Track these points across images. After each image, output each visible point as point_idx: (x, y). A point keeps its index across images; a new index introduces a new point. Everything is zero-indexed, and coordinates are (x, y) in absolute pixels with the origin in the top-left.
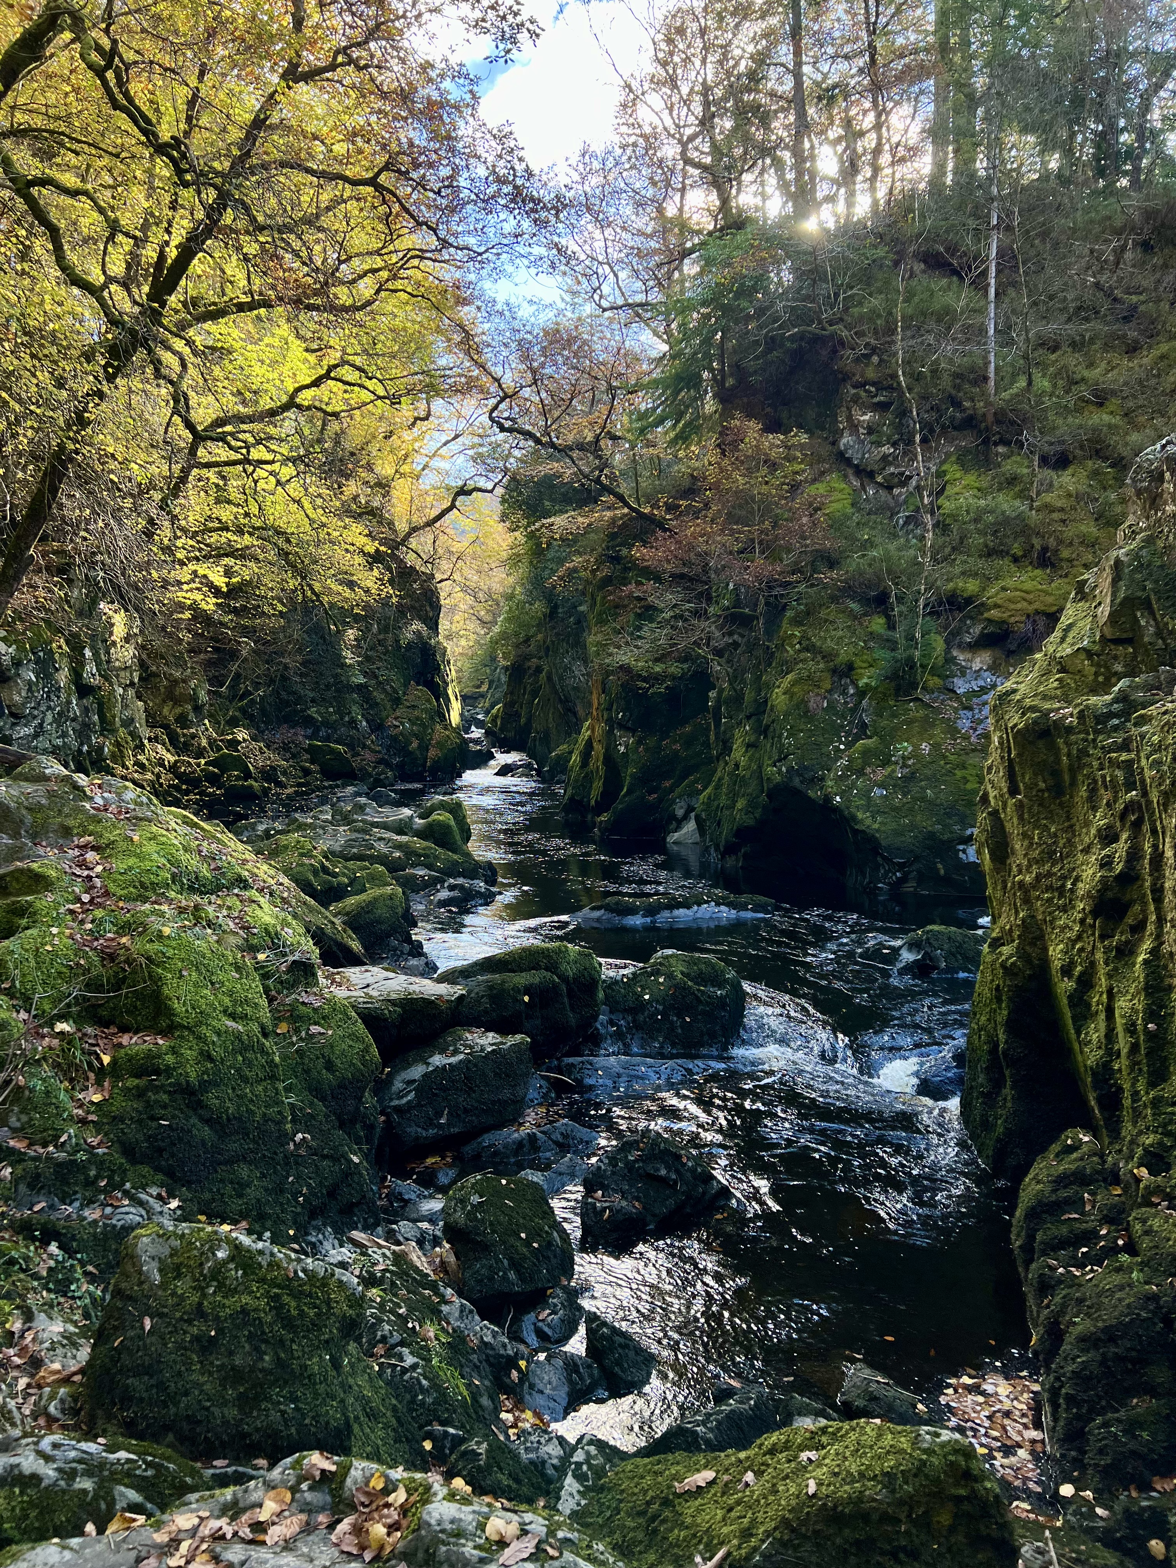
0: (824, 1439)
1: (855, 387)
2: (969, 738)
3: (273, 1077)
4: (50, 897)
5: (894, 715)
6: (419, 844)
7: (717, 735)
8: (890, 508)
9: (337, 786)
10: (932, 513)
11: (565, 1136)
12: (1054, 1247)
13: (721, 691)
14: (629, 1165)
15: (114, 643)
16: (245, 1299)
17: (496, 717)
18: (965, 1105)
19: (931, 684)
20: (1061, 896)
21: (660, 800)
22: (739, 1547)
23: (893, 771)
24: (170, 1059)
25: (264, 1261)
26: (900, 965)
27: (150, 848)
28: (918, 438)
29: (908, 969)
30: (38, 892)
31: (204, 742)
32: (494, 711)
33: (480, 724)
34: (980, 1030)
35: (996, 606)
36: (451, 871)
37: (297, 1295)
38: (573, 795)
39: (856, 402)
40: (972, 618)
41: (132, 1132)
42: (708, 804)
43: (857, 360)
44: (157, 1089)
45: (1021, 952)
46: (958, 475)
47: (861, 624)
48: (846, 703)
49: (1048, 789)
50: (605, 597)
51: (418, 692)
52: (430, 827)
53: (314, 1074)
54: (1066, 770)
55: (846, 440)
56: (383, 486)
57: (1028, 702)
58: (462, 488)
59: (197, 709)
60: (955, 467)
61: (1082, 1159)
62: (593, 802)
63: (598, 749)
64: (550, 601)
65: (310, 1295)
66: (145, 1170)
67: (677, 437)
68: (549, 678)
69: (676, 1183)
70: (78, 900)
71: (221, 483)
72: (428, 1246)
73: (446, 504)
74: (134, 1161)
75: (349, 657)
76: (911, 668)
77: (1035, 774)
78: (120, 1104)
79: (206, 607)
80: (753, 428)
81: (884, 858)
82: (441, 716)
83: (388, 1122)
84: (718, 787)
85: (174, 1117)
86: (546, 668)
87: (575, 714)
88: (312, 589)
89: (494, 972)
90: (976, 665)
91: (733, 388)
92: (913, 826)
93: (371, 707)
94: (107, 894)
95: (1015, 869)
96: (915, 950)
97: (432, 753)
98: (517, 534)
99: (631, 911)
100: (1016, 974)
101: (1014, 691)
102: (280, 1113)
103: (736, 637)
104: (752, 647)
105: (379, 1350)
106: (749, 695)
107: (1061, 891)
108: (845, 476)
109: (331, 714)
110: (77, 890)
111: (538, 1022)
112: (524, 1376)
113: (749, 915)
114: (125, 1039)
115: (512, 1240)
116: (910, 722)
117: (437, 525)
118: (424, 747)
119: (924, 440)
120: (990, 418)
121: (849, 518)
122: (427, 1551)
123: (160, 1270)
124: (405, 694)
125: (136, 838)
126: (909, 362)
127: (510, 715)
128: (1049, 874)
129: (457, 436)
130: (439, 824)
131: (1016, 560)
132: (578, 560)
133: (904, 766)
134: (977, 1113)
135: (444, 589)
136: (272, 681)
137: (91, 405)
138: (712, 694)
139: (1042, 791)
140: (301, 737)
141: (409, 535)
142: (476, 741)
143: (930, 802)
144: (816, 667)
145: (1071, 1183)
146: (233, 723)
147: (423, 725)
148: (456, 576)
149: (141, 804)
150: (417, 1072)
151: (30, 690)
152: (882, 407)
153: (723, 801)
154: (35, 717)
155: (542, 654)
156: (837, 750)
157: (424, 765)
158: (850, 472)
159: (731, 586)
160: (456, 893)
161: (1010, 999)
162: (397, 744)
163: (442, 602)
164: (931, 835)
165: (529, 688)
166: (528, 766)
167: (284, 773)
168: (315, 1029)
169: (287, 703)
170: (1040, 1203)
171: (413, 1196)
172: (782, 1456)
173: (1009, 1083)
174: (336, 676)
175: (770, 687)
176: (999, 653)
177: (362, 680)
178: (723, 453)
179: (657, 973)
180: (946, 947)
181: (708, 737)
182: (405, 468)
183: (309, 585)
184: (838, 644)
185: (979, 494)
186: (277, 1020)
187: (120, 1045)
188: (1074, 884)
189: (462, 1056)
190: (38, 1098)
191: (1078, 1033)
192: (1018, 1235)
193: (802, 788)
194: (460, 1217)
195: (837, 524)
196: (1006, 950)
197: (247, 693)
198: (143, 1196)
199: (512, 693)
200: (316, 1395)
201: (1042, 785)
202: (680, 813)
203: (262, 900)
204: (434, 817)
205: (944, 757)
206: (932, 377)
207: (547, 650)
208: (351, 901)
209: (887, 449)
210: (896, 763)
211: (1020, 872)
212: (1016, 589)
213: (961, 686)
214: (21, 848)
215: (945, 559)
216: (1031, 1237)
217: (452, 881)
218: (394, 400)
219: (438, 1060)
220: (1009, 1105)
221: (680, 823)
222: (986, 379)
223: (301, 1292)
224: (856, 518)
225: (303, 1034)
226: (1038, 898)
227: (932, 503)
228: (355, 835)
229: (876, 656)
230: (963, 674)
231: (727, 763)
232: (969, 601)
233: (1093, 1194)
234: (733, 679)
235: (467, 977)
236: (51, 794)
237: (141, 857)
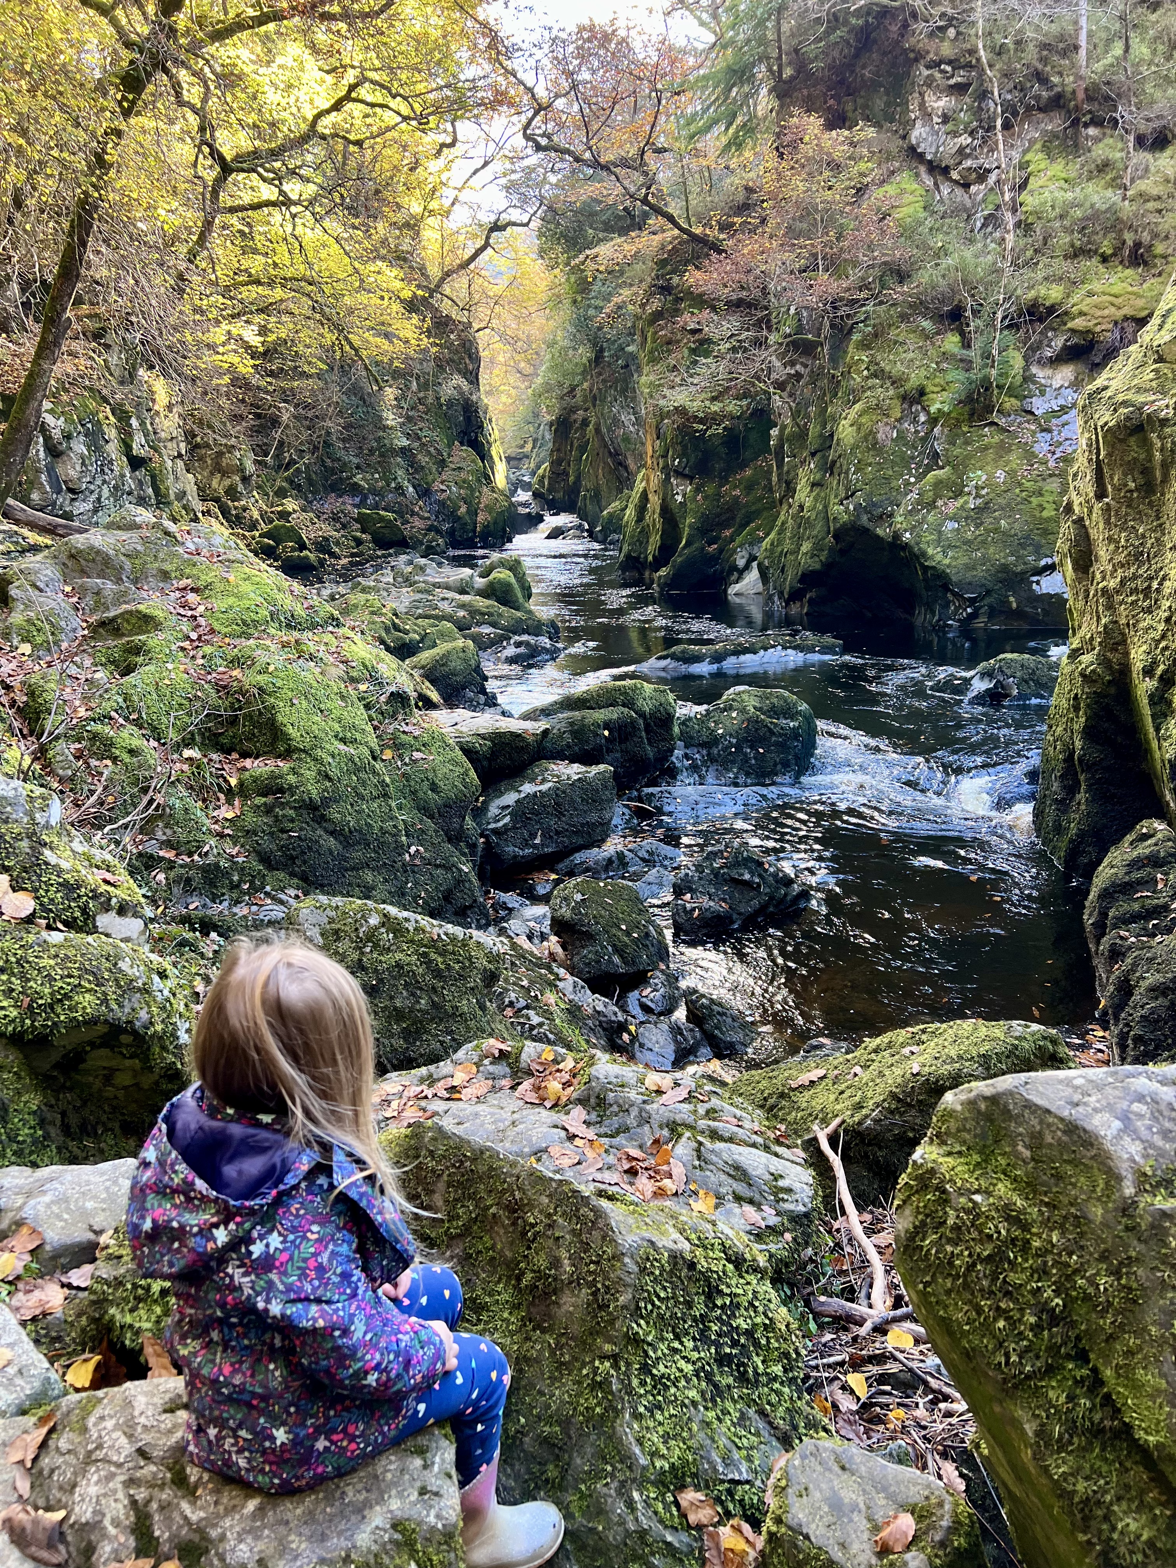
0: (924, 1037)
1: (928, 67)
2: (1046, 463)
3: (386, 795)
4: (161, 636)
5: (967, 443)
6: (481, 603)
7: (779, 475)
8: (966, 210)
9: (390, 555)
10: (1014, 211)
11: (651, 853)
12: (1126, 920)
13: (783, 428)
14: (716, 873)
15: (157, 413)
16: (399, 956)
17: (543, 477)
18: (1038, 814)
19: (1007, 405)
20: (1147, 597)
21: (721, 551)
22: (852, 1116)
23: (966, 502)
24: (292, 779)
25: (411, 926)
26: (971, 695)
27: (246, 588)
28: (999, 122)
29: (979, 699)
30: (149, 632)
31: (256, 515)
32: (541, 471)
33: (527, 486)
34: (1055, 741)
35: (1082, 314)
36: (517, 628)
37: (443, 953)
38: (630, 551)
39: (929, 86)
40: (1054, 330)
41: (267, 844)
42: (771, 550)
43: (931, 35)
44: (283, 806)
45: (1103, 661)
46: (1042, 166)
47: (933, 344)
48: (917, 432)
49: (1137, 489)
50: (656, 333)
51: (463, 454)
52: (491, 584)
53: (421, 794)
54: (1158, 467)
55: (918, 133)
56: (412, 226)
57: (1120, 398)
58: (495, 223)
59: (245, 480)
60: (1040, 156)
61: (1156, 844)
62: (650, 558)
63: (655, 501)
64: (595, 345)
65: (453, 953)
66: (281, 875)
67: (728, 146)
68: (598, 430)
69: (759, 885)
70: (188, 638)
71: (247, 230)
72: (536, 941)
73: (480, 243)
74: (271, 867)
75: (391, 419)
76: (987, 389)
77: (1125, 475)
78: (251, 820)
79: (244, 371)
80: (813, 124)
81: (955, 594)
82: (487, 478)
83: (487, 843)
84: (781, 532)
85: (301, 829)
86: (593, 420)
87: (626, 468)
88: (350, 343)
89: (572, 709)
90: (1057, 382)
91: (792, 78)
92: (984, 560)
93: (416, 471)
94: (212, 631)
95: (1098, 576)
96: (986, 680)
97: (481, 518)
98: (557, 271)
99: (697, 659)
100: (1095, 681)
101: (1106, 388)
102: (395, 826)
103: (798, 367)
104: (815, 377)
105: (509, 1012)
106: (814, 430)
107: (1147, 592)
108: (917, 175)
109: (377, 480)
110: (184, 629)
111: (618, 755)
112: (634, 1038)
113: (815, 657)
114: (248, 763)
115: (614, 931)
116: (986, 448)
117: (472, 266)
118: (473, 512)
119: (1007, 126)
120: (1081, 95)
121: (920, 223)
122: (598, 1097)
123: (322, 935)
124: (449, 455)
125: (232, 578)
126: (990, 34)
127: (558, 473)
128: (1135, 577)
129: (486, 164)
130: (500, 582)
131: (1105, 259)
132: (626, 292)
133: (978, 496)
134: (1050, 821)
135: (482, 338)
136: (316, 448)
137: (110, 145)
138: (774, 432)
139: (1131, 491)
140: (349, 505)
141: (442, 280)
142: (525, 505)
143: (1004, 533)
144: (885, 393)
145: (1144, 866)
146: (281, 493)
147: (470, 487)
148: (494, 322)
149: (230, 548)
150: (510, 798)
151: (83, 464)
152: (960, 89)
153: (787, 546)
154: (92, 492)
155: (589, 404)
156: (907, 483)
157: (474, 531)
158: (922, 169)
159: (792, 311)
160: (522, 650)
161: (1088, 706)
162: (445, 510)
163: (482, 354)
164: (1004, 568)
165: (576, 444)
166: (580, 527)
167: (337, 544)
168: (417, 755)
169: (333, 471)
170: (1113, 884)
171: (516, 905)
172: (886, 1054)
173: (1083, 787)
174: (379, 439)
175: (835, 419)
176: (1081, 367)
177: (405, 442)
178: (781, 156)
179: (731, 708)
180: (1018, 674)
181: (770, 480)
182: (434, 205)
183: (347, 339)
184: (908, 367)
185: (1066, 186)
186: (383, 747)
187: (244, 769)
188: (1160, 584)
189: (550, 784)
190: (180, 815)
191: (1157, 729)
192: (1090, 915)
193: (870, 526)
194: (565, 912)
195: (907, 232)
196: (1086, 658)
197: (292, 462)
198: (283, 897)
199: (558, 450)
200: (468, 1029)
201: (1132, 485)
202: (741, 563)
203: (356, 639)
204: (494, 575)
205: (1020, 484)
206: (1016, 50)
207: (594, 399)
208: (425, 656)
209: (965, 140)
210: (969, 494)
211: (1104, 578)
212: (1104, 293)
213: (1039, 406)
214: (125, 593)
215: (1026, 263)
216: (1104, 915)
217: (517, 637)
218: (422, 120)
219: (528, 788)
220: (1083, 807)
221: (742, 572)
222: (1076, 48)
223: (445, 951)
224: (929, 222)
225: (407, 760)
226: (1121, 604)
227: (1013, 200)
228: (419, 596)
229: (949, 378)
230: (1043, 393)
231: (790, 506)
232: (1051, 309)
233: (1166, 874)
234: (795, 414)
235: (548, 715)
236: (144, 540)
237: (239, 597)
